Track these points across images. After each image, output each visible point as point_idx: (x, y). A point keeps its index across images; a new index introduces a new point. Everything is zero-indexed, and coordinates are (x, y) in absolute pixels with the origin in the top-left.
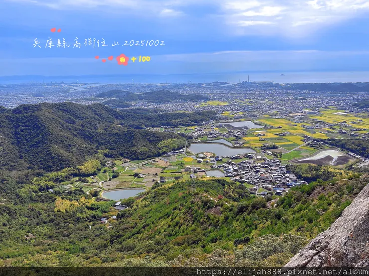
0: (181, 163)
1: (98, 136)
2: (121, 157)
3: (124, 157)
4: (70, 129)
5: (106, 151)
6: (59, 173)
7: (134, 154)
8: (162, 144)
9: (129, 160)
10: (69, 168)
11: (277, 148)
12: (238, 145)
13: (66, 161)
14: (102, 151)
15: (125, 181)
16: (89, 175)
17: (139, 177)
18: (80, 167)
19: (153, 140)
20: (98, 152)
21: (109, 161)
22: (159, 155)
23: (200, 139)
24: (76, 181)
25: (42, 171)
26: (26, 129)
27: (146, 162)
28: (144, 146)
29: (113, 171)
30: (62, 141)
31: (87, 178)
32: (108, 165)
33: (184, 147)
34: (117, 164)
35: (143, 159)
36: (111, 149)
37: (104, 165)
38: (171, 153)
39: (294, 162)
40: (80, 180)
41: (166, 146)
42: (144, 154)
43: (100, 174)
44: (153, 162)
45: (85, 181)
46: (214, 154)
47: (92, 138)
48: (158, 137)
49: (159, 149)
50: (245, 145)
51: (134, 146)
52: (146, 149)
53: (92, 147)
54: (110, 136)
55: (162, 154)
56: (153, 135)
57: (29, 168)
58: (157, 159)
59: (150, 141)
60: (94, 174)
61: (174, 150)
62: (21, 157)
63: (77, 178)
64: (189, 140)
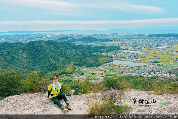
0: (113, 69)
1: (69, 56)
2: (81, 66)
3: (84, 66)
4: (56, 52)
5: (75, 63)
6: (56, 72)
7: (88, 64)
8: (100, 60)
9: (86, 67)
10: (60, 70)
11: (158, 62)
12: (137, 61)
13: (58, 66)
14: (72, 63)
15: (89, 76)
16: (70, 73)
17: (95, 75)
18: (65, 70)
19: (96, 58)
20: (70, 63)
21: (77, 67)
22: (99, 65)
23: (116, 58)
24: (65, 76)
25: (47, 71)
26: (36, 52)
27: (94, 68)
28: (92, 60)
29: (81, 72)
30: (54, 57)
31: (70, 75)
32: (77, 69)
33: (110, 62)
34: (81, 69)
35: (93, 67)
36: (76, 62)
37: (75, 69)
38: (105, 64)
39: (171, 69)
40: (66, 75)
41: (102, 61)
42: (93, 65)
43: (75, 73)
44: (98, 68)
45: (69, 76)
46: (127, 65)
47: (66, 56)
48: (97, 57)
49: (99, 62)
50: (141, 61)
51: (87, 60)
52: (93, 62)
53: (67, 60)
54: (75, 56)
55: (101, 64)
56: (95, 55)
57: (41, 69)
58: (99, 67)
59: (94, 59)
60: (72, 73)
61: (106, 63)
62: (36, 65)
63: (65, 75)
64: (112, 59)
